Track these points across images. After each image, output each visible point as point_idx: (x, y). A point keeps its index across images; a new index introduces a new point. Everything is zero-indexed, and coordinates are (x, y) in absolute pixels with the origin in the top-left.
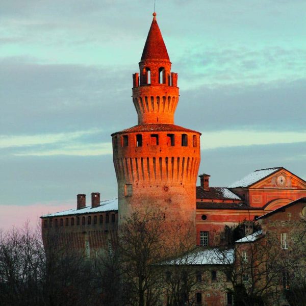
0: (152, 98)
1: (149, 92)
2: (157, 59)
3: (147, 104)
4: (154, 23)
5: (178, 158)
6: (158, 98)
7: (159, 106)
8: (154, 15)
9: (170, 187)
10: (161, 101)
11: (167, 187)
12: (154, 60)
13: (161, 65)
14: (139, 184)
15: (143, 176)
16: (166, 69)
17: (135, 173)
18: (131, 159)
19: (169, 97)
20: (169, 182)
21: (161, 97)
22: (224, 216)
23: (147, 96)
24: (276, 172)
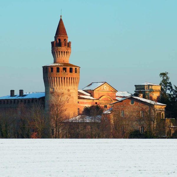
0: (62, 52)
1: (61, 50)
2: (63, 36)
3: (59, 54)
4: (61, 20)
5: (74, 78)
6: (64, 52)
7: (64, 55)
8: (61, 16)
9: (70, 90)
10: (65, 53)
11: (69, 90)
12: (62, 36)
13: (65, 38)
14: (57, 88)
15: (59, 85)
16: (67, 40)
17: (56, 83)
18: (54, 77)
19: (69, 52)
20: (70, 88)
21: (66, 52)
22: (85, 102)
23: (60, 51)
24: (104, 84)
